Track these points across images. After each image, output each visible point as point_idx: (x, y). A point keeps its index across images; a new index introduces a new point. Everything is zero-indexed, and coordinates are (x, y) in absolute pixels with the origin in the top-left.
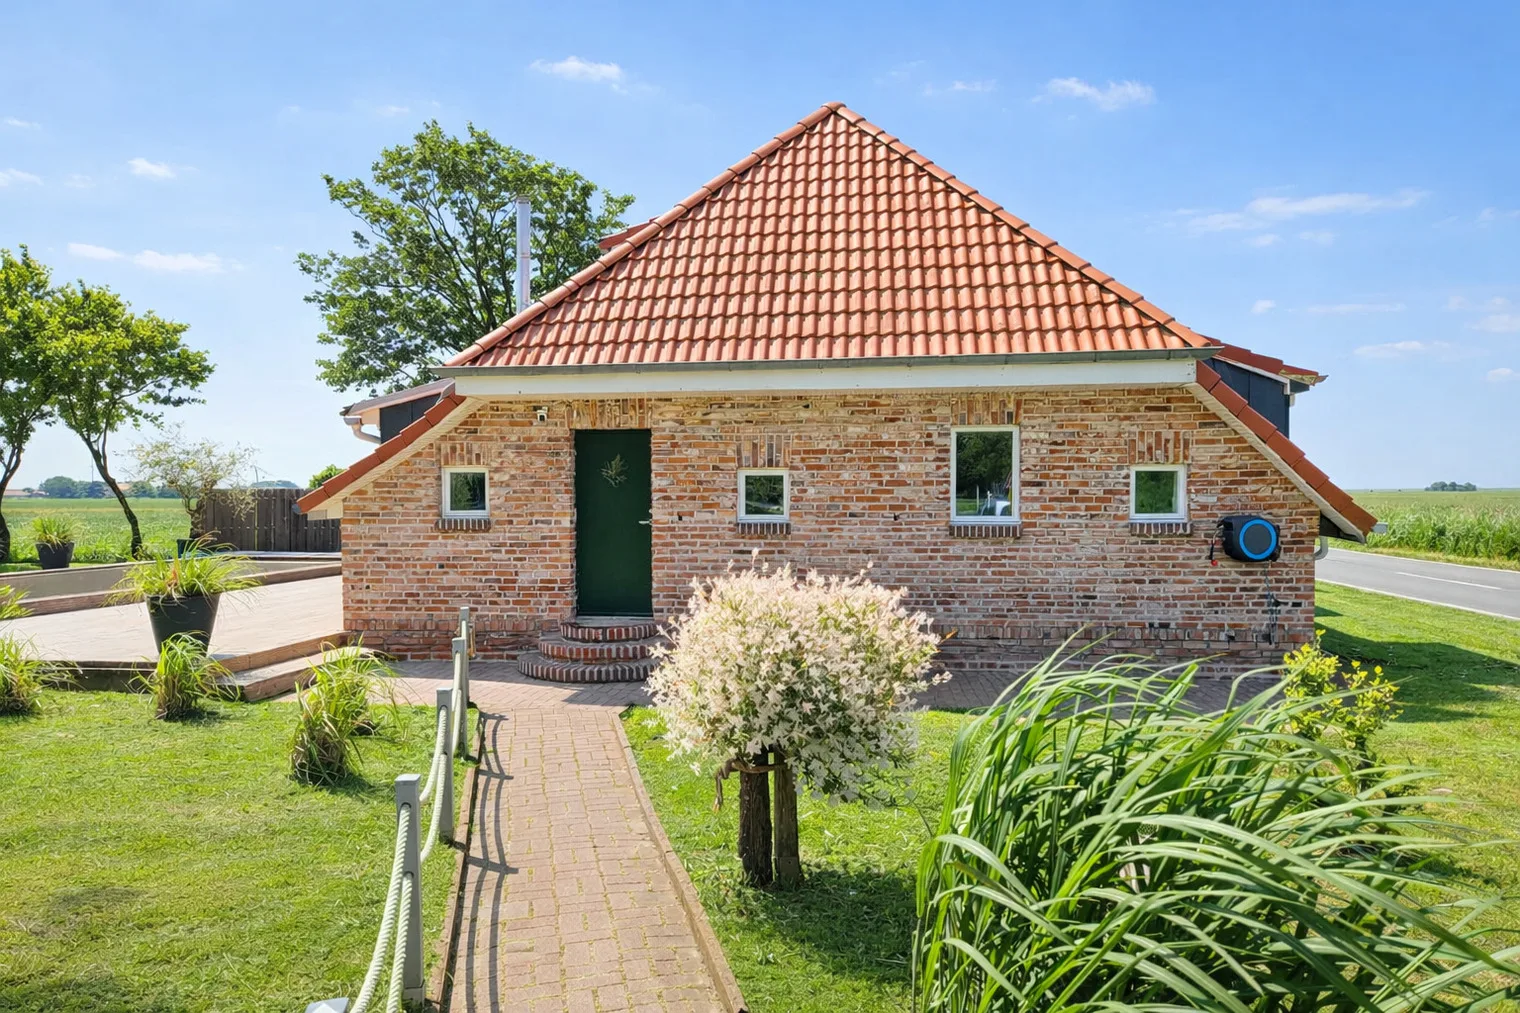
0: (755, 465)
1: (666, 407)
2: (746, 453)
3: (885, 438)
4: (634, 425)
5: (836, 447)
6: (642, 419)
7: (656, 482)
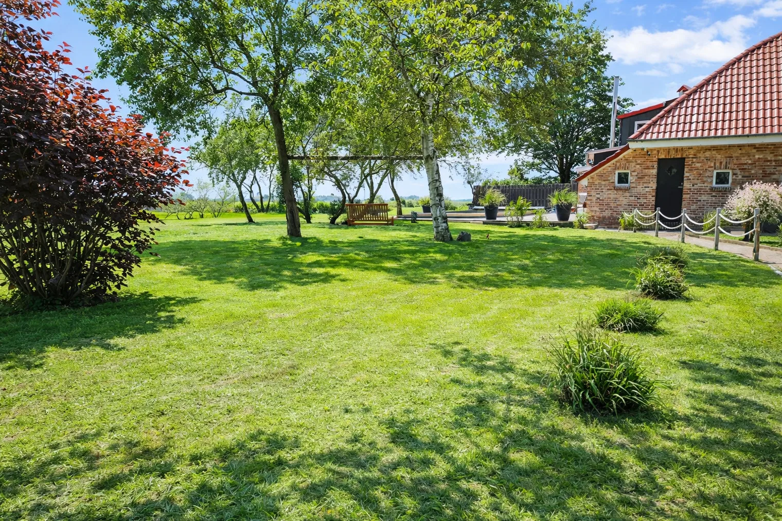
0: (721, 169)
1: (690, 150)
2: (718, 164)
3: (769, 159)
4: (679, 156)
5: (750, 162)
6: (682, 155)
7: (686, 174)
